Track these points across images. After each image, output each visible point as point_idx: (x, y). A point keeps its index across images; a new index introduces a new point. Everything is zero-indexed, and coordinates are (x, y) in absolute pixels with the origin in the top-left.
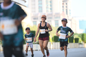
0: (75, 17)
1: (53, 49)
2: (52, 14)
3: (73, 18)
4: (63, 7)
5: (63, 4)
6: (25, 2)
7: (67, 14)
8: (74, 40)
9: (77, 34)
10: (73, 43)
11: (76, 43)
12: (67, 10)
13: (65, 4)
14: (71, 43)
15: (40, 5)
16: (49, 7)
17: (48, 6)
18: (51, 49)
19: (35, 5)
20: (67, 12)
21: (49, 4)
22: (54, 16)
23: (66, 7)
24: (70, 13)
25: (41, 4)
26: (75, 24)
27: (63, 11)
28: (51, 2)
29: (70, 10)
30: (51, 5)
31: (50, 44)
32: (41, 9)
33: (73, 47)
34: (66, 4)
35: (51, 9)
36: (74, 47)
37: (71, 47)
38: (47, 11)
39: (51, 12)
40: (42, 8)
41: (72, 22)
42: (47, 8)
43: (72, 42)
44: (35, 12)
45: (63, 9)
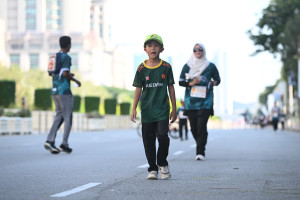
0: (124, 45)
3: (117, 46)
4: (92, 17)
5: (92, 9)
7: (101, 36)
8: (118, 109)
9: (127, 91)
10: (114, 116)
12: (101, 25)
13: (97, 8)
14: (110, 116)
15: (31, 11)
16: (55, 16)
17: (50, 13)
19: (16, 9)
20: (101, 30)
21: (55, 7)
23: (101, 17)
24: (110, 35)
25: (34, 7)
27: (92, 29)
28: (59, 3)
29: (110, 27)
30: (59, 12)
32: (31, 21)
34: (101, 9)
35: (60, 22)
38: (49, 27)
39: (59, 29)
40: (34, 17)
41: (113, 60)
42: (49, 18)
44: (16, 28)
45: (92, 24)
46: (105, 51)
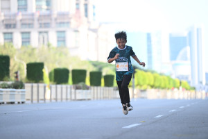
0: (106, 23)
1: (51, 99)
2: (49, 16)
3: (100, 24)
7: (86, 16)
8: (103, 81)
10: (99, 88)
11: (107, 88)
14: (96, 88)
18: (48, 101)
20: (86, 10)
22: (56, 19)
24: (94, 14)
26: (107, 40)
27: (78, 9)
29: (94, 7)
31: (45, 87)
33: (99, 96)
35: (48, 3)
36: (102, 96)
37: (96, 96)
38: (39, 8)
39: (47, 9)
41: (98, 36)
43: (99, 84)
44: (9, 9)
45: (77, 4)
46: (89, 29)
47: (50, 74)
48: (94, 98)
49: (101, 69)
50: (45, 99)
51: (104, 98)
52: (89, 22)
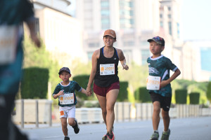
0: (191, 41)
1: (136, 118)
2: (133, 34)
3: (185, 42)
4: (161, 16)
5: (161, 8)
6: (69, 3)
7: (171, 33)
8: (188, 99)
9: (196, 83)
10: (184, 106)
11: (193, 106)
12: (170, 23)
13: (166, 8)
14: (181, 106)
15: (105, 12)
16: (127, 16)
17: (123, 13)
18: (133, 120)
19: (91, 10)
20: (170, 28)
21: (127, 8)
22: (140, 38)
23: (169, 16)
24: (178, 32)
25: (108, 8)
26: (192, 58)
27: (162, 27)
28: (131, 4)
29: (178, 25)
30: (131, 13)
31: (130, 106)
32: (106, 21)
33: (185, 114)
34: (169, 9)
35: (132, 21)
36: (188, 114)
37: (181, 114)
38: (122, 26)
39: (131, 28)
40: (108, 18)
41: (182, 54)
42: (122, 18)
43: (184, 102)
44: (92, 28)
45: (161, 22)
46: (174, 47)
47: (135, 93)
48: (180, 116)
49: (186, 87)
50: (130, 118)
51: (189, 116)
52: (173, 40)
